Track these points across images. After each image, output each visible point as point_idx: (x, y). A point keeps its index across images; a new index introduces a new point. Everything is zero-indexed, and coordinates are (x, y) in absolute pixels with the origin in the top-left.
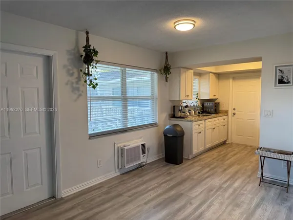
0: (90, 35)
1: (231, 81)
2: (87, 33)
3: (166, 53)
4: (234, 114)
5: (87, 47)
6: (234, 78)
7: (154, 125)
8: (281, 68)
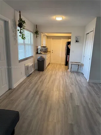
0: (21, 13)
1: (52, 39)
2: (20, 12)
3: (36, 25)
4: (52, 52)
5: (21, 20)
6: (53, 39)
7: (32, 57)
8: (77, 37)
